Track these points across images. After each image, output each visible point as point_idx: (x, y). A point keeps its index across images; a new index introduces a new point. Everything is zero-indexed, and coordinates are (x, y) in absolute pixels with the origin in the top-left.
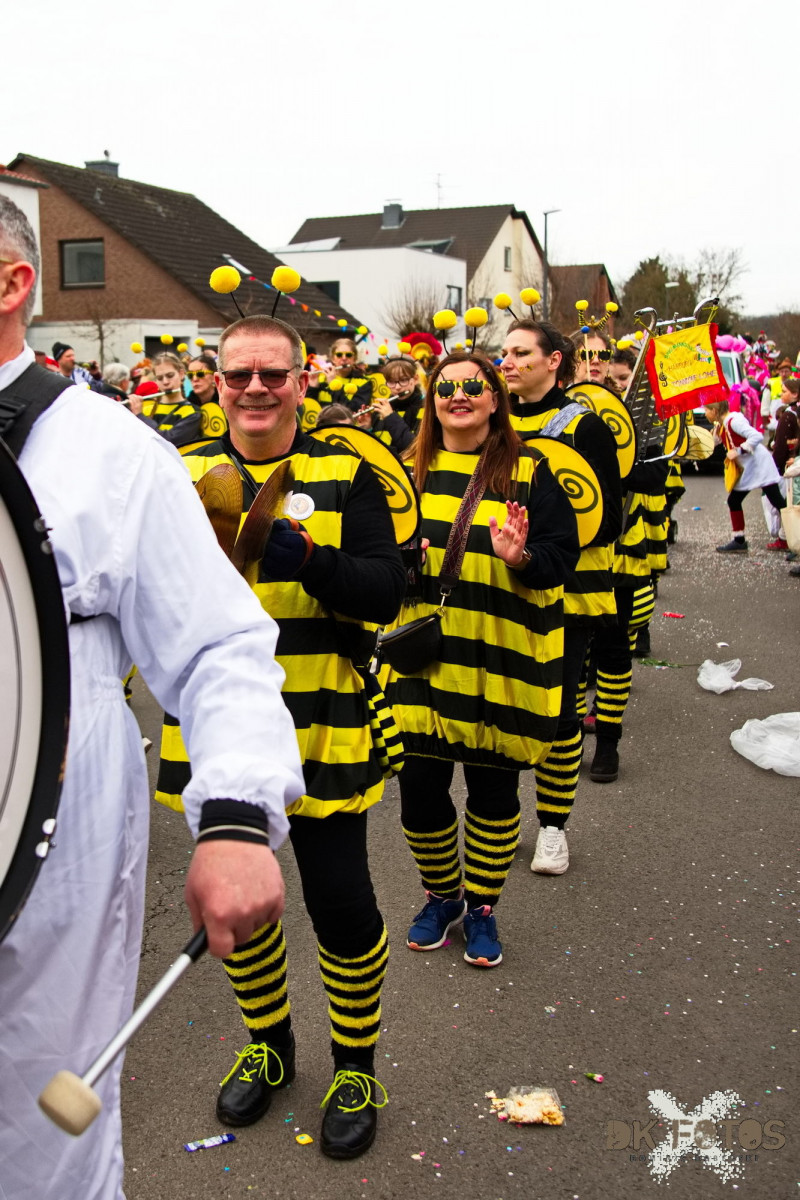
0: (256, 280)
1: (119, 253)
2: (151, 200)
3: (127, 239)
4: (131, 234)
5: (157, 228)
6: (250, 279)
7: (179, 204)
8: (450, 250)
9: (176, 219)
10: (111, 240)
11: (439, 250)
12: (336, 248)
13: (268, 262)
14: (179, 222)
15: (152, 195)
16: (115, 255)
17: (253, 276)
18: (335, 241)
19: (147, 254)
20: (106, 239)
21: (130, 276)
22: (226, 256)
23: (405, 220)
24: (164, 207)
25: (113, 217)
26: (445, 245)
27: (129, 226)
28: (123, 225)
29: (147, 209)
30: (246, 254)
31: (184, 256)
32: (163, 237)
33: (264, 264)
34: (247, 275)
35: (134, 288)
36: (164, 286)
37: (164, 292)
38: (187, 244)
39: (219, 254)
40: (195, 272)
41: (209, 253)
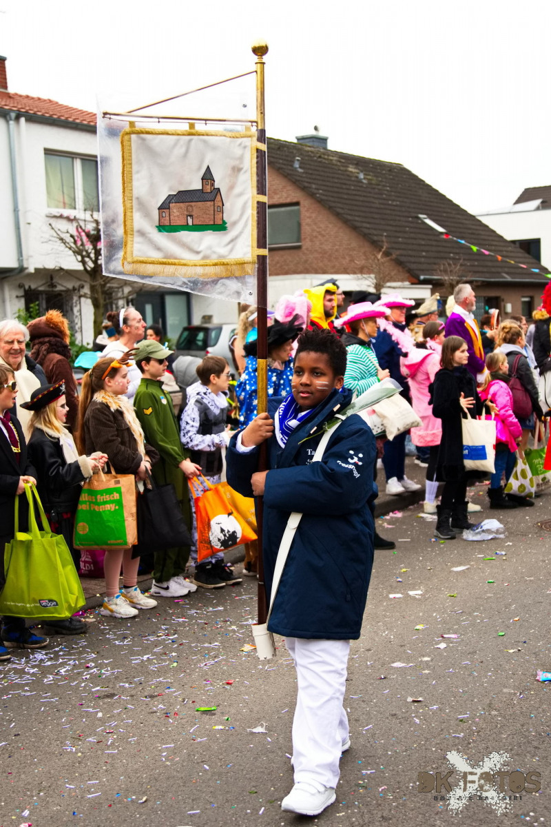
0: (451, 237)
1: (314, 215)
2: (355, 168)
3: (320, 202)
4: (324, 197)
5: (354, 192)
6: (444, 237)
7: (384, 172)
9: (379, 185)
10: (306, 203)
13: (467, 222)
14: (380, 187)
15: (357, 164)
16: (310, 217)
17: (447, 234)
18: (537, 203)
19: (338, 215)
20: (302, 202)
21: (323, 236)
22: (422, 216)
25: (310, 183)
27: (325, 191)
28: (318, 189)
29: (348, 176)
30: (445, 215)
31: (376, 216)
32: (359, 201)
33: (462, 223)
34: (442, 233)
35: (327, 247)
36: (354, 244)
37: (354, 250)
38: (382, 206)
39: (416, 215)
40: (385, 231)
41: (406, 214)
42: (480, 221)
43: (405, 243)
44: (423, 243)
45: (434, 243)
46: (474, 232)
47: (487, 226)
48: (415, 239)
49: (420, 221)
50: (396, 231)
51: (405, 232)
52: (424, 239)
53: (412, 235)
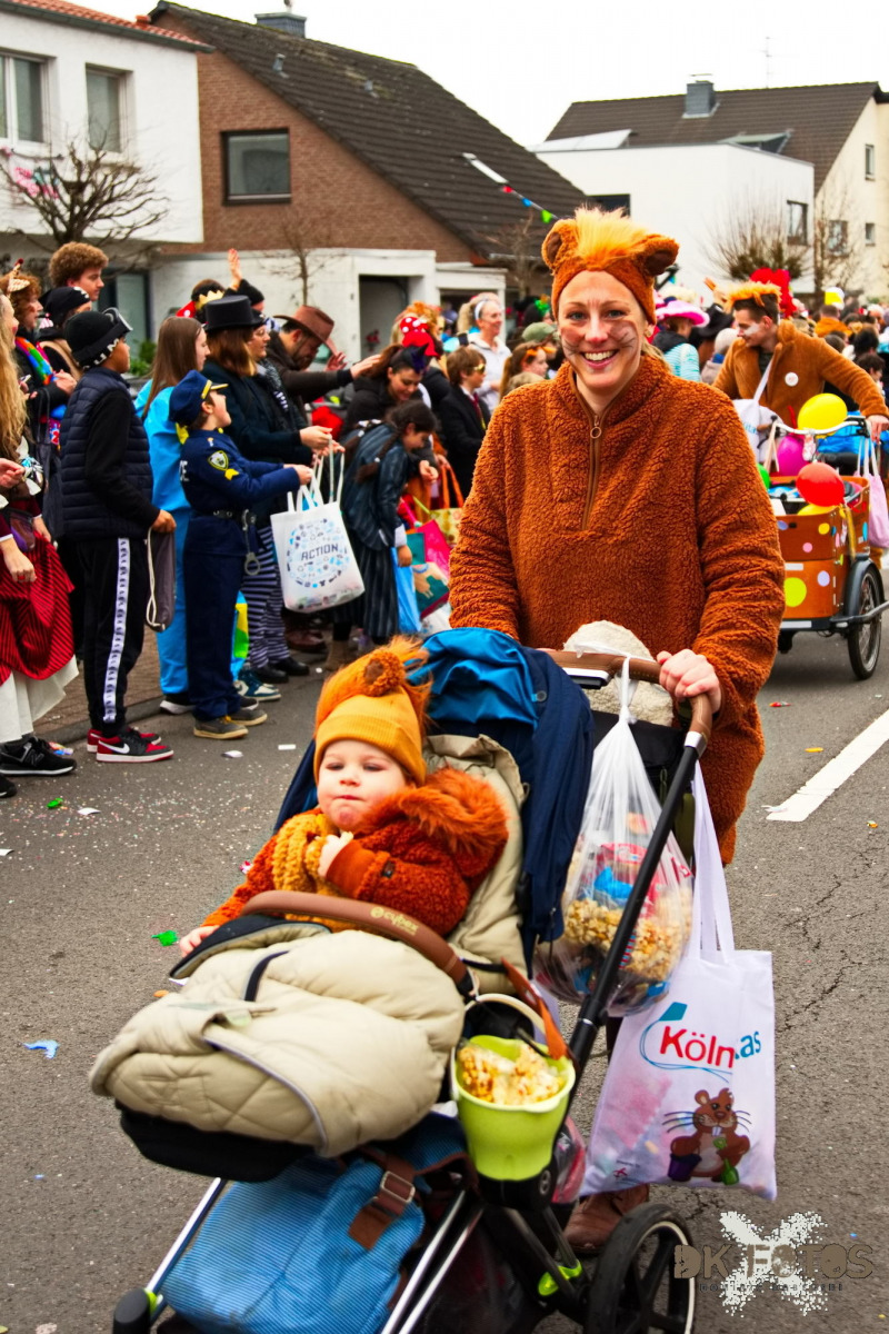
0: (514, 192)
1: (312, 151)
2: (356, 70)
3: (324, 129)
4: (330, 122)
5: (366, 114)
6: (504, 190)
7: (395, 78)
8: (784, 149)
9: (395, 101)
10: (299, 130)
11: (770, 147)
12: (623, 146)
14: (398, 105)
15: (356, 64)
16: (306, 154)
17: (508, 186)
18: (623, 135)
19: (355, 153)
20: (293, 129)
21: (329, 185)
22: (468, 156)
23: (718, 105)
24: (375, 84)
25: (302, 97)
26: (780, 140)
27: (327, 110)
28: (318, 109)
29: (350, 85)
30: (496, 153)
31: (408, 155)
32: (375, 128)
33: (522, 168)
34: (500, 185)
35: (335, 203)
36: (380, 200)
37: (380, 209)
38: (410, 138)
39: (457, 153)
40: (426, 179)
41: (444, 151)
42: (545, 165)
43: (457, 201)
44: (479, 199)
45: (495, 201)
46: (542, 182)
47: (556, 174)
48: (467, 193)
49: (466, 164)
50: (439, 180)
51: (452, 182)
52: (478, 194)
53: (462, 187)
